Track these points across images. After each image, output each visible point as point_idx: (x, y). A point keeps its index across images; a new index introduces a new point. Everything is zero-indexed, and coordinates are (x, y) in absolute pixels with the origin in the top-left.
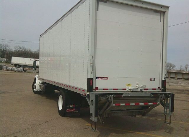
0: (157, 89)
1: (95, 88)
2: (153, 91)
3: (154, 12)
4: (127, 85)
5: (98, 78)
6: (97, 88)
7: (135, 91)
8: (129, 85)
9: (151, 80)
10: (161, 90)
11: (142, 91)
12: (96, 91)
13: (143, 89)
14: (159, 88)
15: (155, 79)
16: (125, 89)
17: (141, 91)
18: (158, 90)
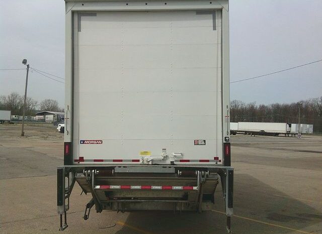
0: (212, 161)
1: (78, 159)
2: (201, 165)
3: (197, 14)
4: (142, 153)
5: (83, 142)
6: (82, 159)
7: (154, 164)
8: (146, 153)
9: (196, 143)
10: (221, 163)
11: (174, 165)
12: (81, 163)
13: (176, 161)
14: (216, 158)
15: (205, 141)
16: (138, 161)
17: (172, 163)
18: (214, 163)
